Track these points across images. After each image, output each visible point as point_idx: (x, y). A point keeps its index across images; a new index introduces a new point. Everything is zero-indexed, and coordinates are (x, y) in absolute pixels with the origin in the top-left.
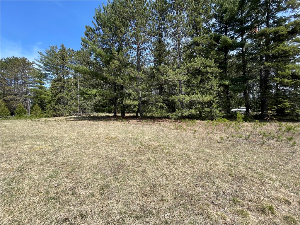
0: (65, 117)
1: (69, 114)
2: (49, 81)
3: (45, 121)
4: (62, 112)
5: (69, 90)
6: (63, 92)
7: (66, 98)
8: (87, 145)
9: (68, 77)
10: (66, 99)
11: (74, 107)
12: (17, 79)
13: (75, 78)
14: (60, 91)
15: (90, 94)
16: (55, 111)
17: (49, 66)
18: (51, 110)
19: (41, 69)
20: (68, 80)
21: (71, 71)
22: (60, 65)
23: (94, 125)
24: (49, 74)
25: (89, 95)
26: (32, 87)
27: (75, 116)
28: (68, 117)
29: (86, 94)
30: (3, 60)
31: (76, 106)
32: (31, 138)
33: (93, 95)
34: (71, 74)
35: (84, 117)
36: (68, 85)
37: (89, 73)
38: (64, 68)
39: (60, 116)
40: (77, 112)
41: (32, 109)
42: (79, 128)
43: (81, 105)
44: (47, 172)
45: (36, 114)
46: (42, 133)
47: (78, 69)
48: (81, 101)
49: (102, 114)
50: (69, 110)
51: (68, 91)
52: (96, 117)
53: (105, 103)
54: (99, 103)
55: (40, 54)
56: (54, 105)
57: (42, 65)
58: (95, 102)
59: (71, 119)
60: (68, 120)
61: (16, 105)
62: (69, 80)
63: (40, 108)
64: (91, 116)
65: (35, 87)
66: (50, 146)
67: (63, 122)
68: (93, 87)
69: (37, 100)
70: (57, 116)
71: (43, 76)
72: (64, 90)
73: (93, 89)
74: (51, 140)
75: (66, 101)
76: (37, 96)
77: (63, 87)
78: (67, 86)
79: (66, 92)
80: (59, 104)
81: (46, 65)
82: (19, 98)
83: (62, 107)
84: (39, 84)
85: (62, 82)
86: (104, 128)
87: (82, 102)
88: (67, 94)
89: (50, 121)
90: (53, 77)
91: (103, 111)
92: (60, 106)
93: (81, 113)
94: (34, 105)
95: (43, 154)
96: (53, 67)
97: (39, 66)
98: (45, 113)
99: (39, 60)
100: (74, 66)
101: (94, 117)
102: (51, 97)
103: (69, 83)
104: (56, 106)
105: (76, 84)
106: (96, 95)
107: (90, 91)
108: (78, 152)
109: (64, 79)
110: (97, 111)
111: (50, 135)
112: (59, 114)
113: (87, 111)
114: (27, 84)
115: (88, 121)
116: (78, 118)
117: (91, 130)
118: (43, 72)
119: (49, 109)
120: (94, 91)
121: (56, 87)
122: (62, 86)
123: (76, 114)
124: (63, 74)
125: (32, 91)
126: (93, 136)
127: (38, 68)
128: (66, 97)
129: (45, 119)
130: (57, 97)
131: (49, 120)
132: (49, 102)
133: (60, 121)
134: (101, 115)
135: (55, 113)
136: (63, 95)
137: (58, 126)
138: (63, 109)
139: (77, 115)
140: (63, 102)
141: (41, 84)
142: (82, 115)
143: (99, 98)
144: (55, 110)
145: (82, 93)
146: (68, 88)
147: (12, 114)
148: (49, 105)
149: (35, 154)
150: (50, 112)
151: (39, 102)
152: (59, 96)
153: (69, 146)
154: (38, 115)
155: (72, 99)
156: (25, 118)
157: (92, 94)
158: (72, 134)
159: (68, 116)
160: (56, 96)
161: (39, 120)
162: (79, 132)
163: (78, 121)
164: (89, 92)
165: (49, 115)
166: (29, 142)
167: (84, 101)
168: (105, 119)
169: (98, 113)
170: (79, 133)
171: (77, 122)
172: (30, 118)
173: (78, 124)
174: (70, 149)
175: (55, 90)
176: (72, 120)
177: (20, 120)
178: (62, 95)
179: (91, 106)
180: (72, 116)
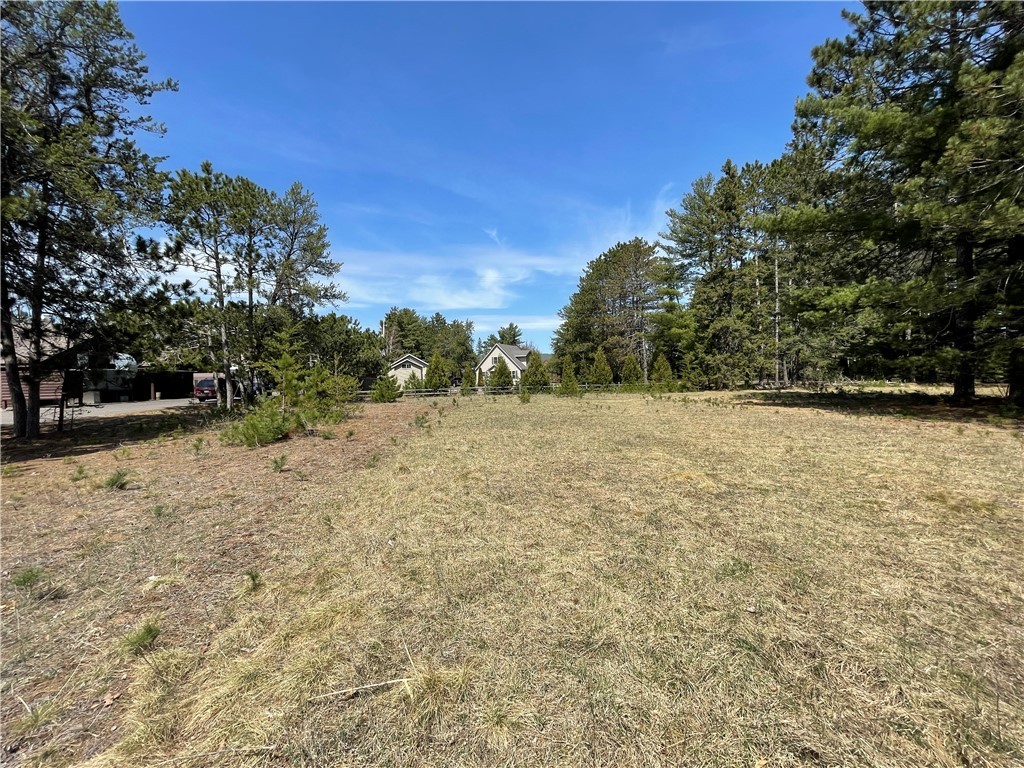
0: (731, 390)
1: (743, 382)
2: (689, 285)
3: (684, 400)
4: (725, 376)
5: (745, 302)
6: (728, 312)
7: (736, 331)
8: (833, 502)
9: (742, 261)
10: (737, 334)
11: (761, 359)
12: (623, 297)
13: (765, 257)
14: (720, 310)
15: (831, 305)
16: (706, 373)
17: (691, 242)
18: (693, 369)
19: (672, 256)
20: (743, 272)
21: (752, 239)
22: (720, 229)
23: (851, 428)
24: (690, 264)
25: (826, 310)
26: (651, 311)
27: (765, 389)
28: (743, 392)
29: (814, 307)
30: (603, 257)
31: (769, 356)
32: (661, 442)
33: (843, 307)
34: (752, 250)
35: (799, 395)
36: (744, 287)
37: (825, 227)
38: (731, 234)
39: (717, 389)
40: (770, 376)
41: (651, 366)
42: (787, 433)
43: (788, 349)
44: (720, 555)
45: (659, 380)
46: (683, 435)
47: (781, 222)
48: (788, 335)
49: (880, 386)
50: (747, 370)
51: (742, 308)
52: (853, 396)
53: (896, 336)
54: (865, 340)
55: (671, 216)
56: (704, 355)
57: (673, 244)
58: (846, 338)
59: (755, 401)
60: (745, 403)
61: (623, 359)
62: (746, 270)
63: (667, 363)
64: (830, 390)
65: (658, 308)
66: (707, 475)
67: (731, 407)
68: (842, 277)
69: (662, 343)
70: (710, 389)
71: (676, 274)
72: (730, 304)
73: (840, 285)
74: (707, 458)
75: (736, 341)
76: (662, 332)
77: (727, 297)
78: (740, 292)
79: (737, 311)
80: (717, 352)
81: (682, 241)
82: (627, 341)
83: (726, 359)
84: (667, 299)
85: (726, 281)
86: (909, 450)
87: (790, 340)
88: (740, 318)
89: (696, 402)
90: (700, 272)
91: (888, 374)
92: (718, 356)
93: (786, 378)
94: (655, 356)
95: (696, 495)
96: (701, 241)
97: (668, 249)
98: (680, 377)
99: (669, 232)
100: (765, 217)
101: (842, 394)
102: (696, 331)
103: (746, 279)
104: (709, 357)
105: (768, 281)
106: (856, 307)
107: (829, 293)
108: (803, 522)
109: (731, 270)
110: (850, 373)
111: (703, 444)
112: (716, 383)
113: (808, 371)
114: (640, 304)
115: (820, 411)
116: (778, 396)
117: (840, 447)
118: (677, 264)
119: (689, 366)
120: (847, 294)
121: (707, 301)
122: (726, 295)
123: (765, 381)
124: (729, 255)
125: (653, 319)
126: (856, 473)
127: (666, 256)
128: (736, 327)
129: (682, 395)
130: (711, 331)
131: (691, 398)
132: (691, 347)
133: (721, 402)
134: (878, 389)
135: (704, 378)
136: (729, 321)
137: (717, 419)
138: (726, 365)
139: (773, 387)
140: (728, 344)
141: (671, 299)
142: (791, 387)
143: (866, 318)
144: (707, 369)
145: (796, 309)
146: (741, 298)
147: (617, 379)
148: (689, 356)
149: (679, 491)
150: (692, 376)
151: (665, 349)
152: (717, 325)
153: (764, 492)
154: (666, 383)
155: (756, 332)
156: (639, 390)
157: (838, 307)
158: (768, 450)
159: (742, 387)
160: (707, 326)
161: (669, 398)
162: (792, 449)
163: (781, 409)
164: (827, 301)
165: (689, 385)
166: (657, 453)
167: (797, 338)
168: (902, 406)
169: (859, 382)
170: (793, 453)
171: (777, 412)
172: (649, 389)
173: (780, 419)
174: (772, 500)
175: (704, 311)
176: (756, 404)
177: (631, 395)
178: (724, 323)
179: (826, 352)
180: (754, 388)
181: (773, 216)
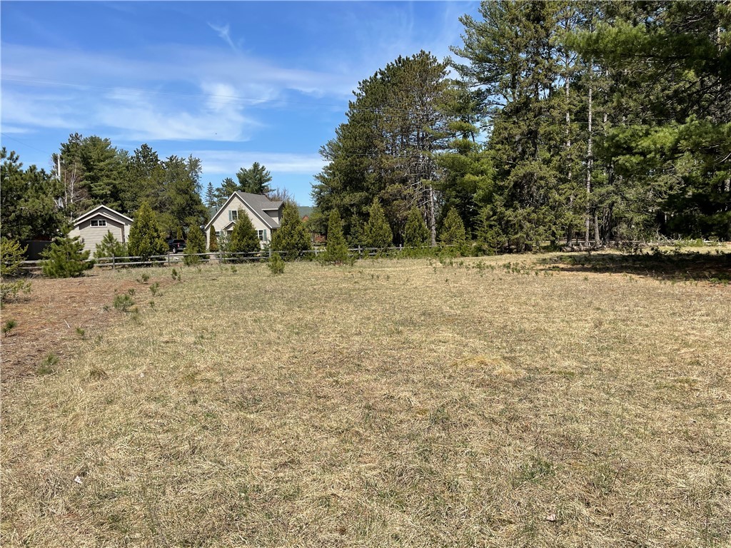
0: (535, 253)
1: (548, 243)
2: (487, 119)
3: (479, 266)
4: (528, 235)
5: (553, 143)
6: (533, 155)
7: (541, 178)
8: (643, 384)
9: (551, 89)
10: (543, 183)
11: (570, 214)
12: (406, 131)
13: (577, 87)
14: (524, 152)
15: (648, 147)
16: (505, 232)
17: (489, 61)
18: (491, 226)
19: (466, 79)
20: (552, 103)
21: (562, 62)
22: (526, 46)
23: (666, 295)
24: (488, 91)
25: (643, 154)
26: (440, 151)
27: (573, 250)
28: (548, 255)
29: (630, 151)
30: (379, 76)
31: (578, 210)
32: (450, 320)
33: (661, 151)
34: (563, 75)
35: (611, 258)
36: (552, 123)
37: (646, 51)
38: (538, 54)
39: (518, 252)
40: (580, 235)
41: (440, 223)
42: (596, 304)
43: (601, 202)
44: (517, 455)
45: (450, 241)
46: (476, 311)
47: (596, 41)
48: (601, 184)
49: (697, 245)
50: (553, 228)
51: (549, 150)
52: (669, 257)
53: (715, 186)
54: (684, 191)
55: (466, 24)
56: (503, 209)
57: (467, 63)
58: (664, 189)
59: (561, 266)
60: (550, 269)
61: (405, 214)
62: (555, 102)
63: (460, 220)
64: (645, 251)
65: (449, 147)
66: (504, 358)
67: (534, 273)
68: (661, 114)
69: (454, 193)
70: (510, 251)
71: (472, 104)
72: (535, 145)
73: (660, 124)
74: (505, 338)
75: (542, 191)
76: (454, 179)
77: (532, 135)
78: (547, 128)
79: (543, 153)
80: (518, 205)
81: (480, 60)
82: (410, 191)
83: (529, 214)
84: (460, 137)
85: (531, 115)
86: (722, 320)
87: (603, 190)
88: (547, 162)
89: (493, 268)
90: (501, 101)
91: (705, 231)
92: (520, 211)
93: (597, 237)
94: (445, 210)
95: (491, 384)
96: (502, 61)
97: (462, 69)
98: (474, 237)
99: (462, 46)
100: (579, 33)
101: (658, 255)
102: (495, 179)
103: (555, 113)
104: (509, 212)
105: (580, 116)
106: (675, 151)
107: (647, 134)
108: (611, 409)
109: (537, 100)
110: (669, 231)
111: (499, 320)
112: (517, 244)
113: (622, 229)
114: (426, 142)
115: (633, 276)
116: (587, 259)
117: (653, 318)
118: (473, 89)
119: (485, 223)
120: (665, 135)
121: (508, 140)
122: (530, 132)
123: (574, 241)
124: (536, 82)
125: (443, 163)
126: (668, 348)
127: (460, 79)
128: (542, 174)
129: (477, 260)
130: (512, 178)
131: (488, 263)
132: (488, 199)
133: (523, 268)
134: (694, 250)
135: (504, 239)
136: (533, 166)
137: (518, 289)
138: (529, 222)
139: (582, 248)
140: (532, 196)
141: (465, 136)
142: (602, 248)
143: (686, 165)
144: (507, 227)
145: (611, 150)
146: (549, 137)
147: (398, 241)
148: (486, 211)
149: (470, 379)
150: (488, 235)
151: (458, 201)
152: (519, 171)
153: (569, 376)
154: (457, 245)
155: (564, 181)
156: (426, 254)
157: (657, 151)
158: (574, 325)
159: (547, 249)
160: (508, 173)
161: (462, 264)
162: (601, 323)
163: (591, 275)
164: (645, 143)
165: (485, 246)
166: (447, 334)
167: (611, 188)
168: (719, 270)
169: (676, 242)
170: (603, 328)
171: (586, 279)
172: (437, 253)
173: (589, 286)
174: (577, 385)
175: (505, 152)
176: (563, 269)
177: (416, 261)
178: (527, 168)
179: (643, 205)
180: (561, 250)
181: (587, 33)
